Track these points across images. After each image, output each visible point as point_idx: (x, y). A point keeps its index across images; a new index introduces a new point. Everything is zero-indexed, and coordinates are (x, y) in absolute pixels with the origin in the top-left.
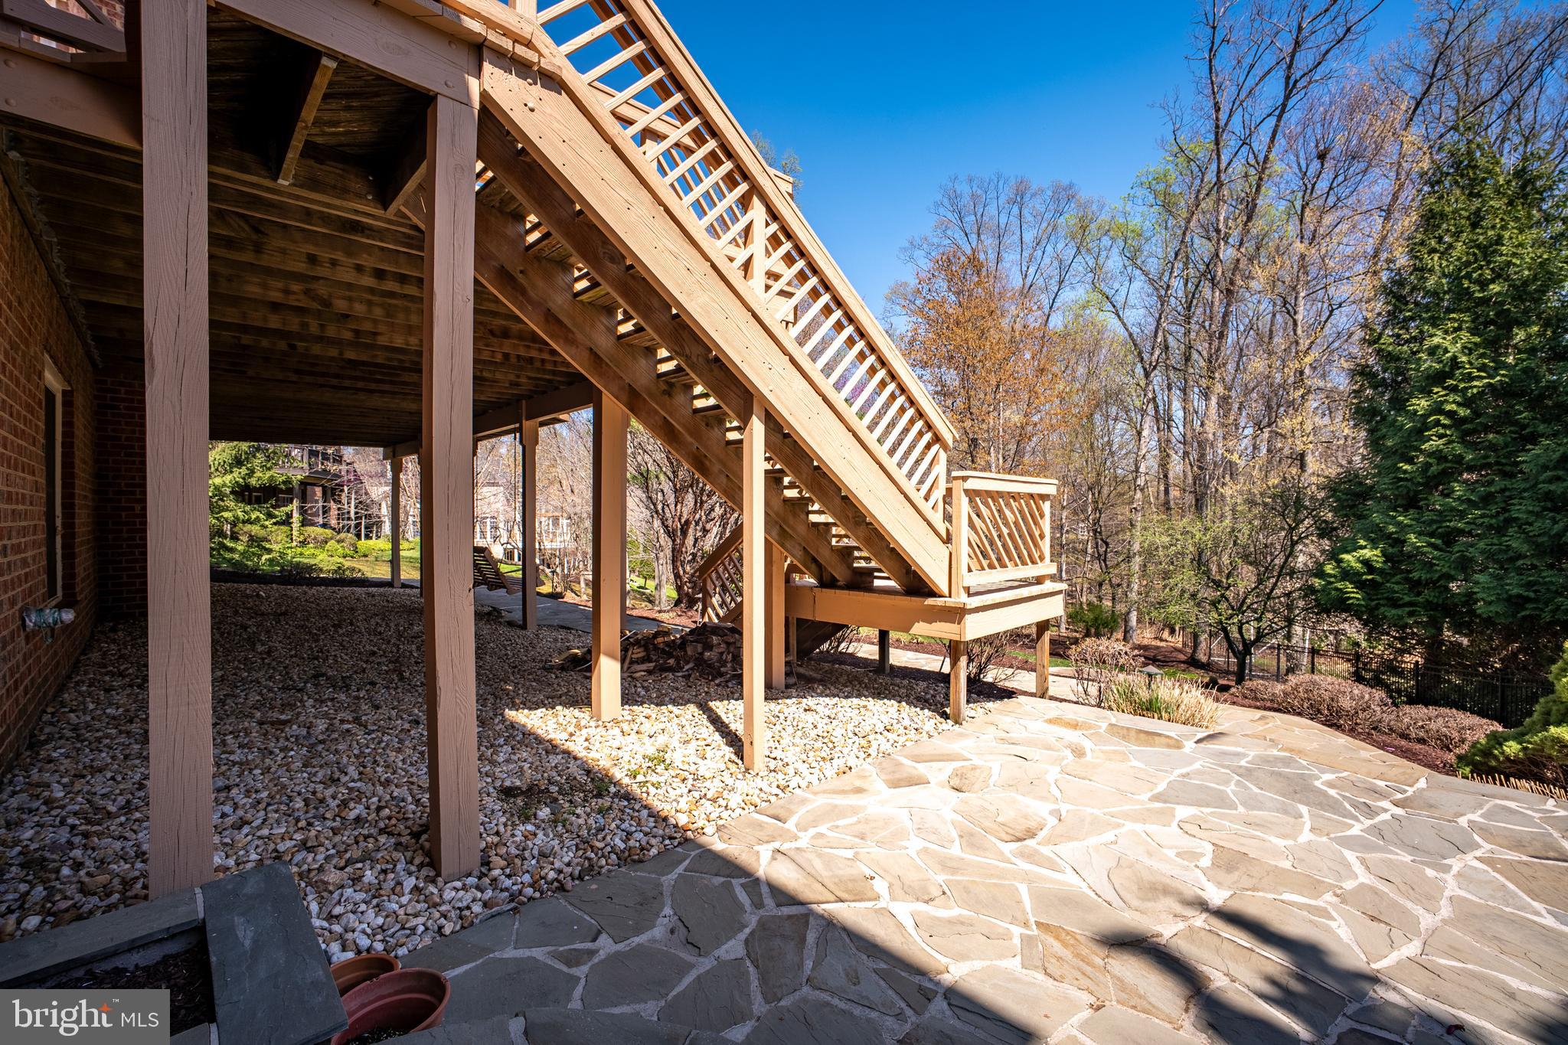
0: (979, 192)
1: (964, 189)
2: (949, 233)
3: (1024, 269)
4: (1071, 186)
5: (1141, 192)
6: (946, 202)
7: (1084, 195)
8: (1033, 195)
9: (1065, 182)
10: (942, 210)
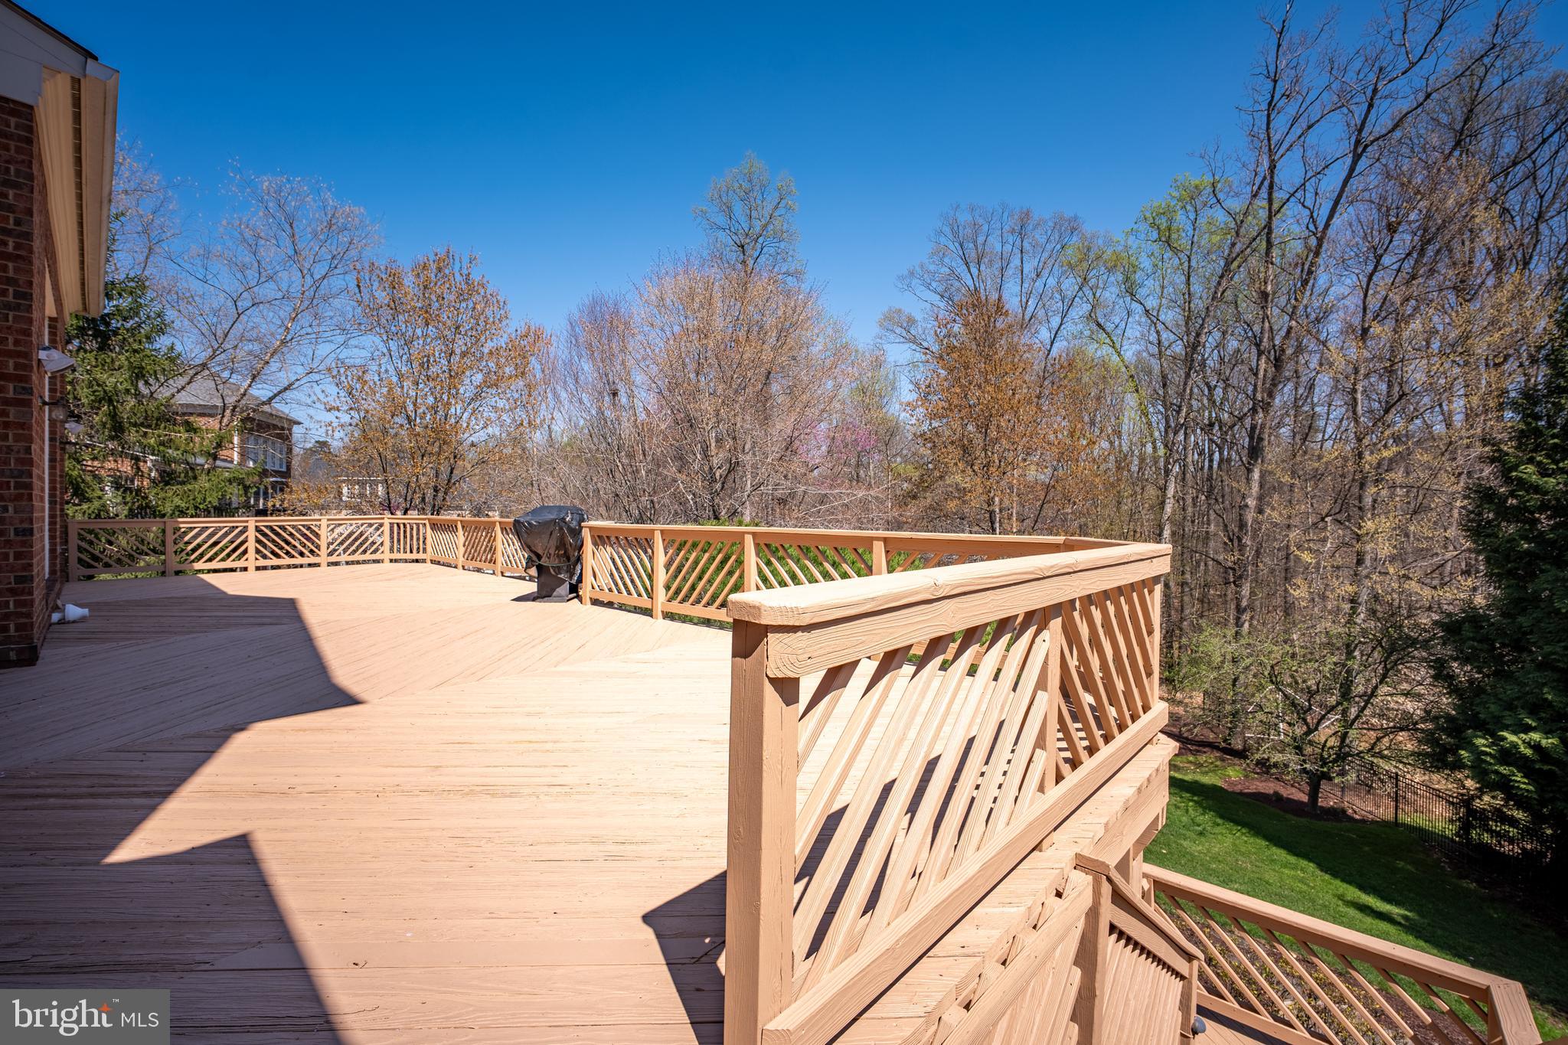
0: (981, 221)
1: (964, 218)
2: (946, 260)
3: (1024, 300)
4: (1076, 218)
5: (1143, 227)
6: (947, 230)
7: (1088, 228)
8: (1035, 227)
9: (1068, 213)
10: (943, 240)
